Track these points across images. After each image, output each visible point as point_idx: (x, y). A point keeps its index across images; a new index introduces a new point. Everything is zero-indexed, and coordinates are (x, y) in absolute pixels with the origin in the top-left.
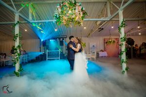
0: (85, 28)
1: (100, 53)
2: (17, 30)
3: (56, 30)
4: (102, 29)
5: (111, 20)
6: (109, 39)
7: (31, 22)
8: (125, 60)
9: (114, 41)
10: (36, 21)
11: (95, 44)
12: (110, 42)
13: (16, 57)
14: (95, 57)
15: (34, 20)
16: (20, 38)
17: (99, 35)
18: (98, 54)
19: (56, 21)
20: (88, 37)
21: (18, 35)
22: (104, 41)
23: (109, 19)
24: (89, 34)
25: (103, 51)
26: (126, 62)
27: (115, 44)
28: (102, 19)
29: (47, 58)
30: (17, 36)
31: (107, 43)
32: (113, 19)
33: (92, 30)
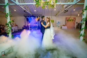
0: (55, 10)
1: (62, 27)
2: (7, 10)
3: (35, 11)
4: (67, 11)
5: (75, 4)
6: (70, 18)
7: (18, 4)
8: (83, 35)
9: (73, 20)
10: (21, 4)
11: (59, 21)
12: (70, 20)
13: (8, 30)
15: (20, 3)
16: (10, 16)
19: (35, 4)
20: (56, 16)
21: (9, 14)
22: (66, 19)
23: (74, 4)
24: (57, 14)
25: (65, 26)
26: (84, 36)
28: (68, 3)
29: (29, 29)
32: (78, 4)
33: (59, 12)
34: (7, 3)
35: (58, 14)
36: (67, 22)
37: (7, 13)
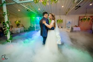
0: (63, 6)
1: (74, 28)
3: (39, 9)
6: (84, 17)
7: (18, 3)
10: (21, 2)
11: (70, 21)
12: (85, 19)
13: (6, 30)
14: (69, 31)
16: (8, 15)
17: (75, 14)
18: (72, 28)
20: (65, 15)
25: (77, 27)
27: (90, 21)
29: (35, 30)
31: (81, 20)
33: (69, 9)
34: (4, 2)
35: (68, 13)
36: (80, 21)
37: (4, 13)
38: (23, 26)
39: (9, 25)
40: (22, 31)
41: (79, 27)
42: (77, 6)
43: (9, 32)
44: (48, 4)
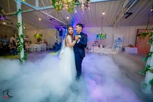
3: (68, 18)
4: (130, 14)
24: (114, 23)
30: (20, 26)
37: (19, 24)
38: (46, 43)
39: (24, 39)
40: (43, 49)
41: (136, 48)
42: (127, 13)
43: (23, 49)
44: (76, 12)
